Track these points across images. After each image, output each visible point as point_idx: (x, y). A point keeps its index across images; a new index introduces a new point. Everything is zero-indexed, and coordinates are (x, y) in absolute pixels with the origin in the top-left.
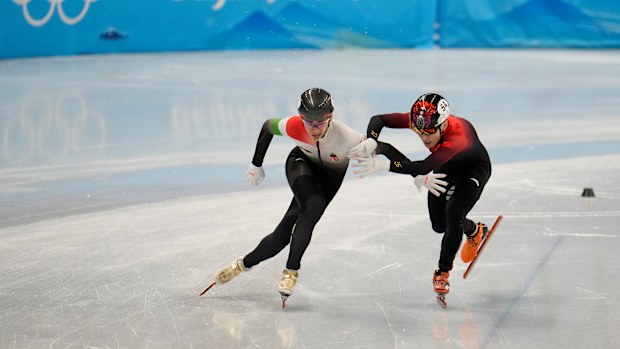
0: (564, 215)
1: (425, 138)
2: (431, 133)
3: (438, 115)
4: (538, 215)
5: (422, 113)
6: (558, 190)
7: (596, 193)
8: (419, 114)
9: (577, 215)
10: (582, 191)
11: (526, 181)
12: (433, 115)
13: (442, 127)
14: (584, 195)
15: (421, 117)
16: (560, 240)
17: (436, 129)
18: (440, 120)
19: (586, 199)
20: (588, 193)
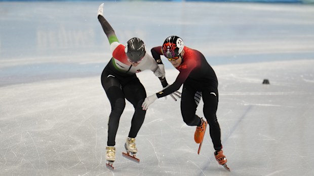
0: (252, 94)
1: (173, 62)
2: (177, 59)
3: (178, 49)
4: (238, 93)
5: (168, 50)
6: (249, 80)
7: (270, 82)
8: (167, 51)
9: (260, 94)
10: (262, 81)
11: (232, 75)
12: (175, 49)
13: (182, 55)
14: (264, 83)
15: (168, 52)
16: (250, 108)
17: (178, 56)
18: (180, 51)
19: (265, 85)
20: (266, 82)
